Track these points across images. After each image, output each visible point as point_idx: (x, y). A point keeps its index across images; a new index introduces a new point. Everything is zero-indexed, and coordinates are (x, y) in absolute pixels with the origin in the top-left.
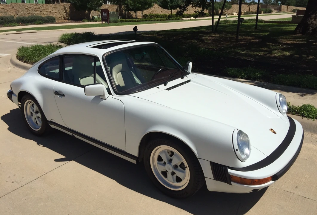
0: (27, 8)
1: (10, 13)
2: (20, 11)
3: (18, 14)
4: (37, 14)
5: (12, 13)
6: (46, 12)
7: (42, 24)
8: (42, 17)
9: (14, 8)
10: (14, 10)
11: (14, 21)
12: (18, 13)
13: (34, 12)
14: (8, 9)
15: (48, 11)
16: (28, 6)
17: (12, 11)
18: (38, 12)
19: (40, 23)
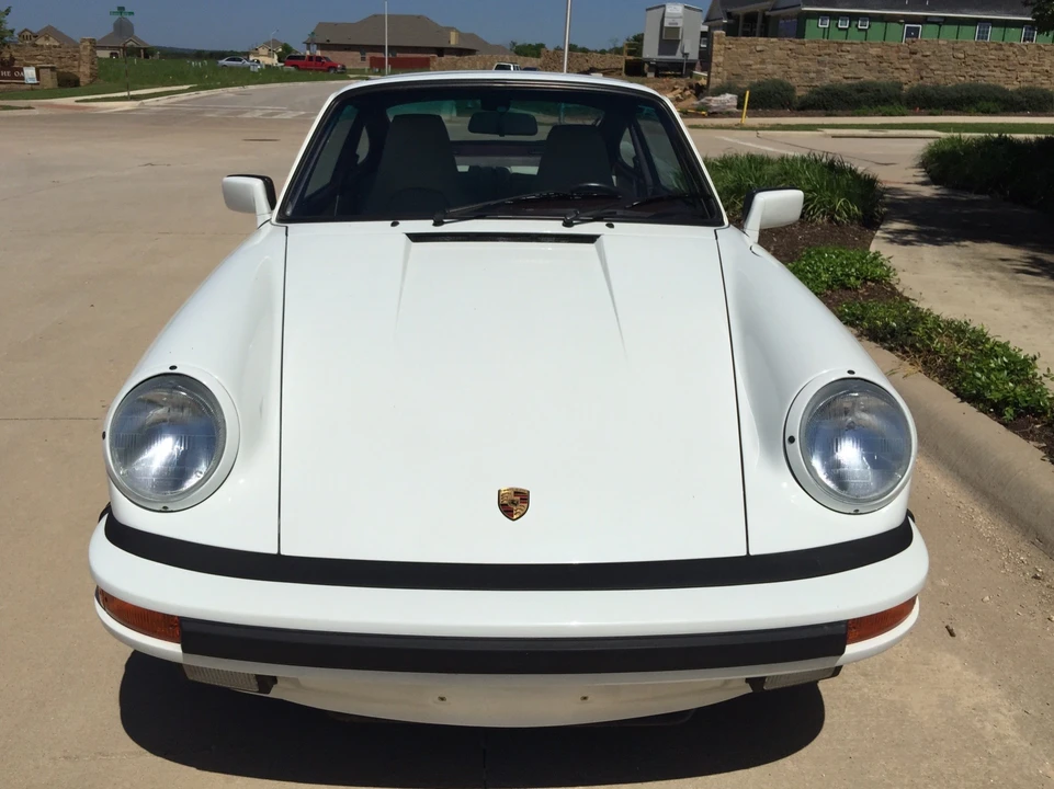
0: (962, 56)
1: (896, 74)
2: (932, 67)
3: (922, 78)
4: (996, 77)
5: (904, 73)
6: (1027, 74)
7: (995, 113)
8: (1005, 91)
9: (918, 56)
10: (915, 62)
11: (898, 98)
12: (924, 74)
13: (981, 73)
14: (893, 56)
15: (1038, 68)
16: (966, 48)
17: (907, 66)
18: (997, 73)
19: (987, 112)
